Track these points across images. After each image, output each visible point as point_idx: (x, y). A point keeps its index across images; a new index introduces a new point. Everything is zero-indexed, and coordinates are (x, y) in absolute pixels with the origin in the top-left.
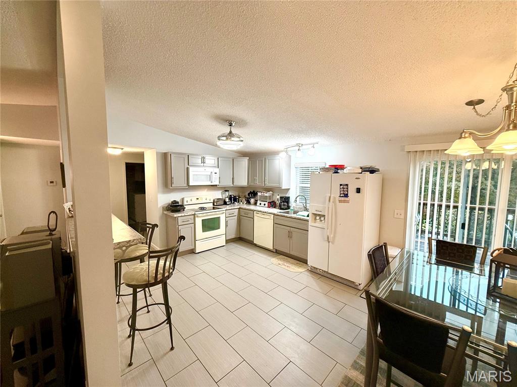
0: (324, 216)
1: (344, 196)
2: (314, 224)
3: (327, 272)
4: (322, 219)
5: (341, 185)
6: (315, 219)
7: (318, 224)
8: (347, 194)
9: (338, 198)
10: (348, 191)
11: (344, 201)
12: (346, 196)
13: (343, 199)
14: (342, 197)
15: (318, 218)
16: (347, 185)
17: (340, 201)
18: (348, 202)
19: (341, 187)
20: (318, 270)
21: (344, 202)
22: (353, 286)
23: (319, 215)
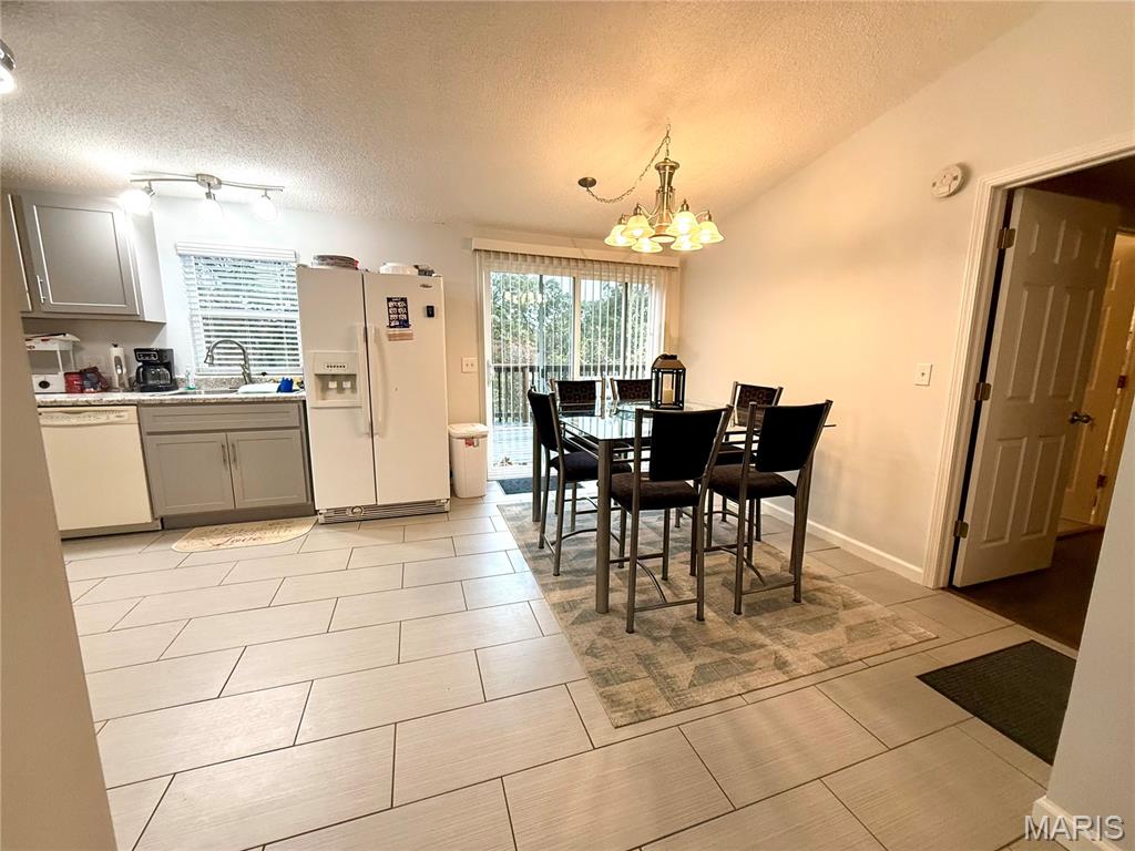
0: (352, 377)
1: (400, 326)
2: (321, 403)
3: (375, 507)
4: (347, 385)
5: (389, 300)
6: (325, 389)
7: (334, 399)
8: (407, 321)
9: (384, 331)
10: (407, 314)
11: (401, 335)
12: (405, 324)
13: (397, 331)
14: (395, 327)
15: (333, 385)
16: (404, 300)
17: (391, 337)
18: (409, 337)
19: (391, 304)
20: (349, 513)
21: (402, 337)
22: (434, 509)
23: (334, 377)
